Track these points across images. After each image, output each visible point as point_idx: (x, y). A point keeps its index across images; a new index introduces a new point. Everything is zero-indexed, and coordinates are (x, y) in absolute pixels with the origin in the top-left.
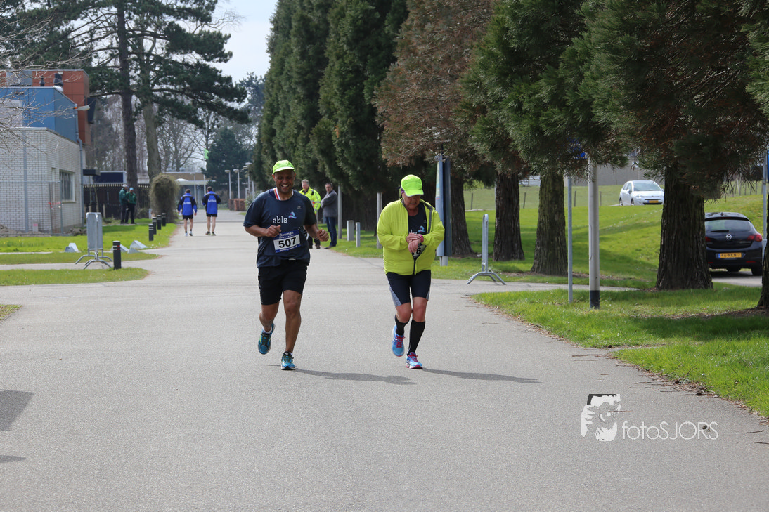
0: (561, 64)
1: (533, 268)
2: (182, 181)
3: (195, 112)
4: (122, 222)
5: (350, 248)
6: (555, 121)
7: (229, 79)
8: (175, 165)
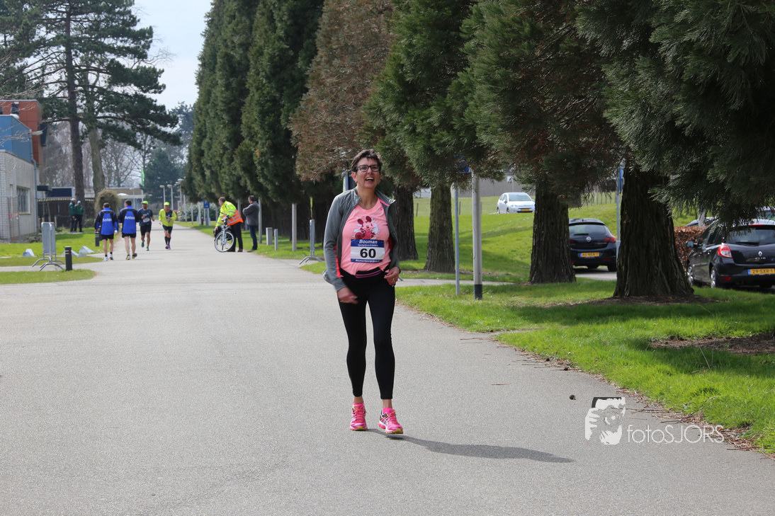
0: (449, 95)
1: (426, 266)
2: (123, 195)
3: (134, 135)
4: (72, 231)
5: (270, 251)
6: (445, 142)
7: (163, 108)
8: (116, 182)
